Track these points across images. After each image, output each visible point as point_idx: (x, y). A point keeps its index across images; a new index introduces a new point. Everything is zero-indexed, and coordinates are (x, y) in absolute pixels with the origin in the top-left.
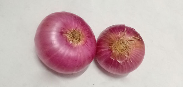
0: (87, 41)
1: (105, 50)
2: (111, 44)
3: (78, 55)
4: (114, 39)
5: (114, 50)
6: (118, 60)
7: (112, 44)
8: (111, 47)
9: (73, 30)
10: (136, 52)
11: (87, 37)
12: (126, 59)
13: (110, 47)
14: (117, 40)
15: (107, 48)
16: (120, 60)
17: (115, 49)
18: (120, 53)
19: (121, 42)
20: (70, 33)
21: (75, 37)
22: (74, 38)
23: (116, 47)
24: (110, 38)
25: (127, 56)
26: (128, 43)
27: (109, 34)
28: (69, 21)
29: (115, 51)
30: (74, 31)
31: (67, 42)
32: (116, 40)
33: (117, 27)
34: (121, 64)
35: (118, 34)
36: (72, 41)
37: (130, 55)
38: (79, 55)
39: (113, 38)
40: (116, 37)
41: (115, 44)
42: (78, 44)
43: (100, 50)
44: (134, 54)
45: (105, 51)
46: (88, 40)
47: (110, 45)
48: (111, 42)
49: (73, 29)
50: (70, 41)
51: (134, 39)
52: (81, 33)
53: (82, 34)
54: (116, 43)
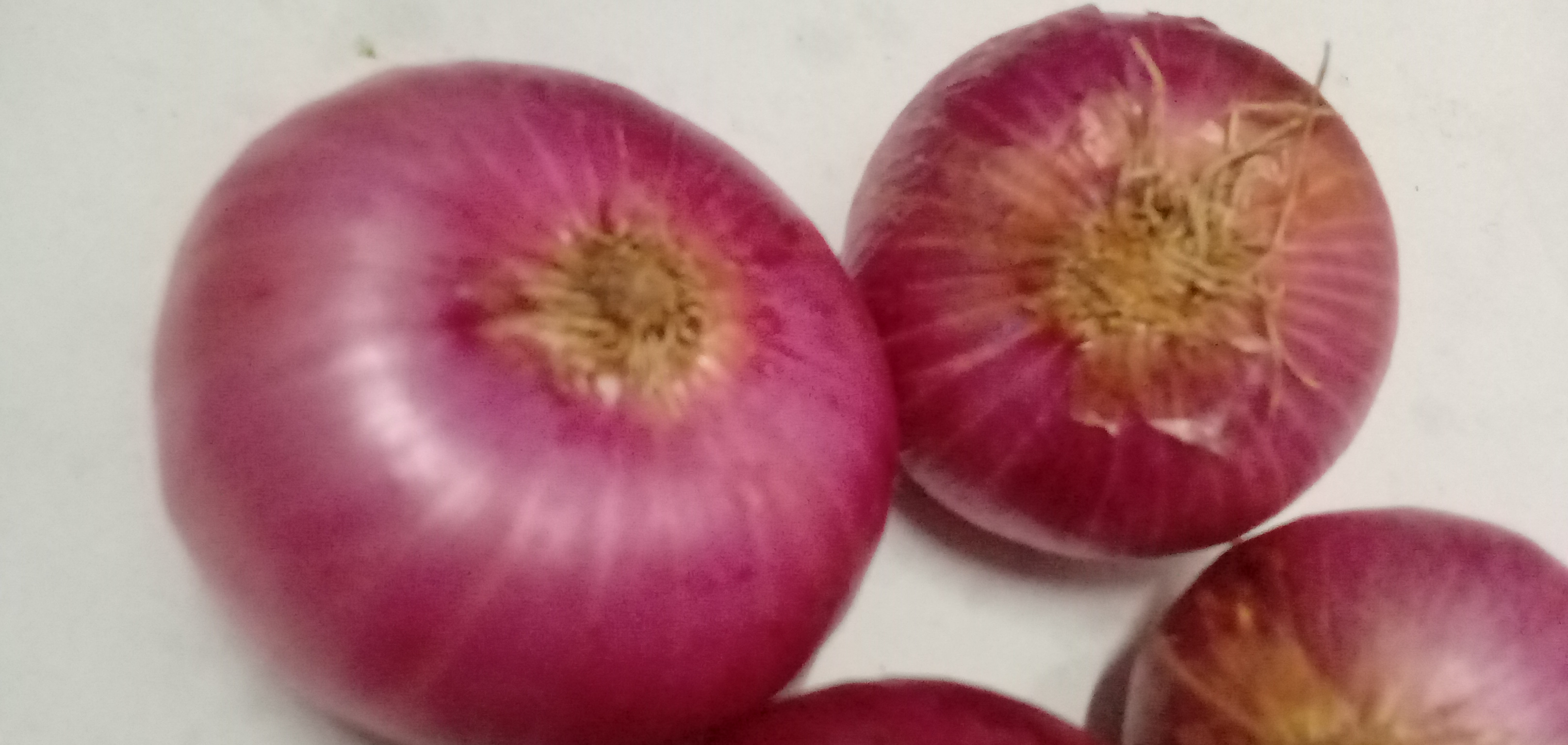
0: (767, 313)
1: (988, 352)
2: (1037, 274)
3: (739, 503)
4: (1046, 210)
5: (1088, 327)
6: (1170, 415)
7: (1048, 263)
8: (1054, 305)
9: (578, 237)
10: (1330, 270)
11: (756, 269)
12: (1254, 375)
13: (1033, 303)
14: (1088, 203)
15: (998, 327)
16: (1188, 414)
17: (1101, 307)
18: (1172, 342)
19: (1148, 209)
20: (558, 292)
21: (626, 310)
22: (622, 324)
23: (1104, 282)
24: (1007, 209)
25: (1249, 344)
26: (1227, 200)
27: (973, 161)
28: (492, 161)
29: (1106, 329)
30: (593, 250)
31: (563, 401)
32: (1076, 203)
33: (1020, 57)
34: (1216, 448)
35: (1075, 135)
36: (619, 366)
37: (1286, 317)
38: (755, 499)
39: (1026, 198)
40: (1064, 180)
41: (1083, 257)
42: (697, 380)
43: (932, 372)
44: (1316, 291)
45: (989, 364)
46: (775, 301)
47: (1027, 287)
48: (1022, 252)
49: (571, 227)
50: (591, 377)
51: (1272, 134)
52: (672, 248)
53: (687, 256)
54: (1092, 242)
